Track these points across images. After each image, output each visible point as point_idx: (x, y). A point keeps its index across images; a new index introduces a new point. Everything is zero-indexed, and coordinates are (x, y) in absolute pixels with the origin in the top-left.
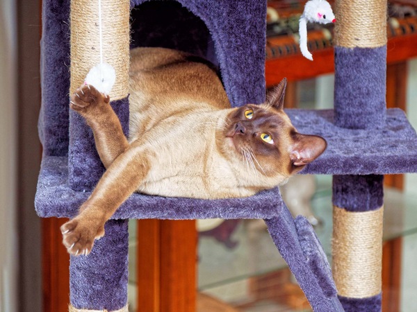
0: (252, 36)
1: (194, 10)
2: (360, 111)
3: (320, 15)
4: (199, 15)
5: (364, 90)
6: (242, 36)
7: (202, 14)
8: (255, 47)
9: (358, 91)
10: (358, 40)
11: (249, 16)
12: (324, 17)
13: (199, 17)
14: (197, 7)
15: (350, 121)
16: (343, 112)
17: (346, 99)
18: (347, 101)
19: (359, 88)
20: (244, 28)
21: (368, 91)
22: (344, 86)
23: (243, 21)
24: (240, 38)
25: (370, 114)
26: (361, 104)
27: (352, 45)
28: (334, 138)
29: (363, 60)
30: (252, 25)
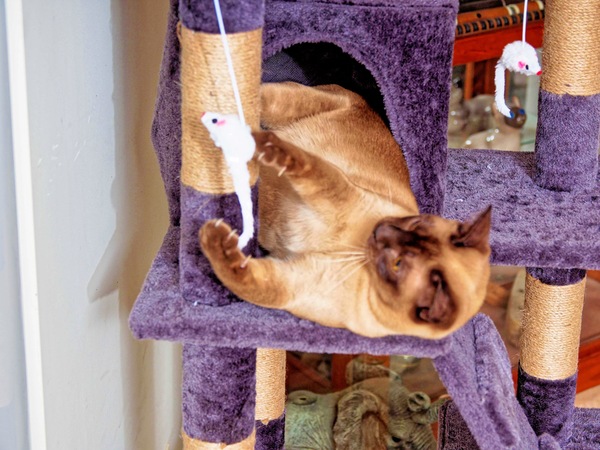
0: (431, 90)
1: (358, 57)
2: (566, 170)
3: (521, 64)
4: (364, 63)
5: (572, 147)
6: (419, 90)
7: (368, 62)
8: (435, 104)
9: (564, 147)
10: (568, 86)
11: (428, 67)
12: (527, 68)
13: (364, 66)
14: (362, 53)
15: (553, 182)
16: (545, 169)
17: (550, 154)
18: (551, 158)
19: (566, 144)
20: (422, 80)
21: (578, 147)
22: (548, 139)
23: (420, 73)
24: (415, 93)
25: (577, 174)
26: (567, 162)
27: (561, 91)
28: (530, 207)
29: (573, 110)
30: (432, 77)
